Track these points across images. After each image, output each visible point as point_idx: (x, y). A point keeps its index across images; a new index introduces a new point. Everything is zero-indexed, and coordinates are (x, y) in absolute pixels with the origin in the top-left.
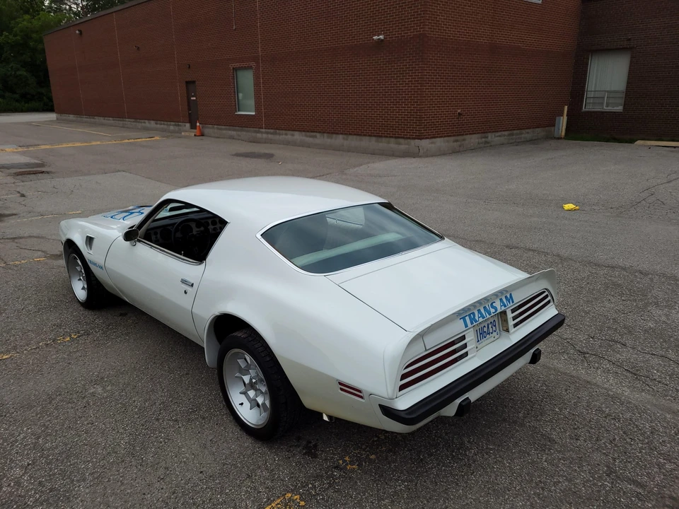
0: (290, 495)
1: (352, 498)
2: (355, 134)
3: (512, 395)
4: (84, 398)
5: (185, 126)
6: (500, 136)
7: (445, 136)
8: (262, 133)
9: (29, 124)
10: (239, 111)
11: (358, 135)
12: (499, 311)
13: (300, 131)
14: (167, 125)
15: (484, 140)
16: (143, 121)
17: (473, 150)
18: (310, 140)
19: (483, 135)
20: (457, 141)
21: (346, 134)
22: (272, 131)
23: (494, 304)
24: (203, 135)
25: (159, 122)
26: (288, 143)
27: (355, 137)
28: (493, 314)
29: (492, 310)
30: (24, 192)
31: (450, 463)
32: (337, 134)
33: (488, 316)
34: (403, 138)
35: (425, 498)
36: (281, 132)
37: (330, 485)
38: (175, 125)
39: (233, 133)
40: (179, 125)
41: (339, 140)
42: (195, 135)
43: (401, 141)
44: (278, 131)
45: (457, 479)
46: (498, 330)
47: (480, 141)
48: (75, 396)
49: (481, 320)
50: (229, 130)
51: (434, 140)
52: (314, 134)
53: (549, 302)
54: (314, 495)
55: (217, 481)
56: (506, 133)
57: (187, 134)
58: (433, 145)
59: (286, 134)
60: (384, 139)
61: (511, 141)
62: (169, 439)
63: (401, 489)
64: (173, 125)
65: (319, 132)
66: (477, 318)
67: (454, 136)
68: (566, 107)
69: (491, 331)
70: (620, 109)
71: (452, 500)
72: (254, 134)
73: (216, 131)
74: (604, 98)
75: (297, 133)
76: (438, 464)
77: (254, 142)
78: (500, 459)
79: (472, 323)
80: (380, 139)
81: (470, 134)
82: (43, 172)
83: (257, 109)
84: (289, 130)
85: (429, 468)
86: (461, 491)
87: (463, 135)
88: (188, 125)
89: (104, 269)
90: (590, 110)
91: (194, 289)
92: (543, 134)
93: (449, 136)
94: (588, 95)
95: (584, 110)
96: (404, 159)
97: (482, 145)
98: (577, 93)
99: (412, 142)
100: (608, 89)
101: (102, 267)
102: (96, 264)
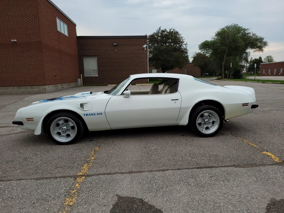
6: (66, 85)
11: (4, 86)
20: (55, 87)
34: (36, 85)
43: (35, 87)
51: (49, 86)
56: (67, 84)
58: (49, 88)
61: (69, 87)
67: (54, 84)
68: (81, 75)
70: (97, 75)
74: (91, 72)
81: (59, 84)
87: (57, 84)
89: (103, 114)
90: (87, 76)
91: (180, 100)
92: (75, 85)
93: (53, 84)
94: (85, 71)
95: (85, 76)
96: (40, 94)
97: (62, 88)
98: (81, 70)
99: (41, 87)
100: (92, 69)
101: (102, 113)
102: (94, 114)
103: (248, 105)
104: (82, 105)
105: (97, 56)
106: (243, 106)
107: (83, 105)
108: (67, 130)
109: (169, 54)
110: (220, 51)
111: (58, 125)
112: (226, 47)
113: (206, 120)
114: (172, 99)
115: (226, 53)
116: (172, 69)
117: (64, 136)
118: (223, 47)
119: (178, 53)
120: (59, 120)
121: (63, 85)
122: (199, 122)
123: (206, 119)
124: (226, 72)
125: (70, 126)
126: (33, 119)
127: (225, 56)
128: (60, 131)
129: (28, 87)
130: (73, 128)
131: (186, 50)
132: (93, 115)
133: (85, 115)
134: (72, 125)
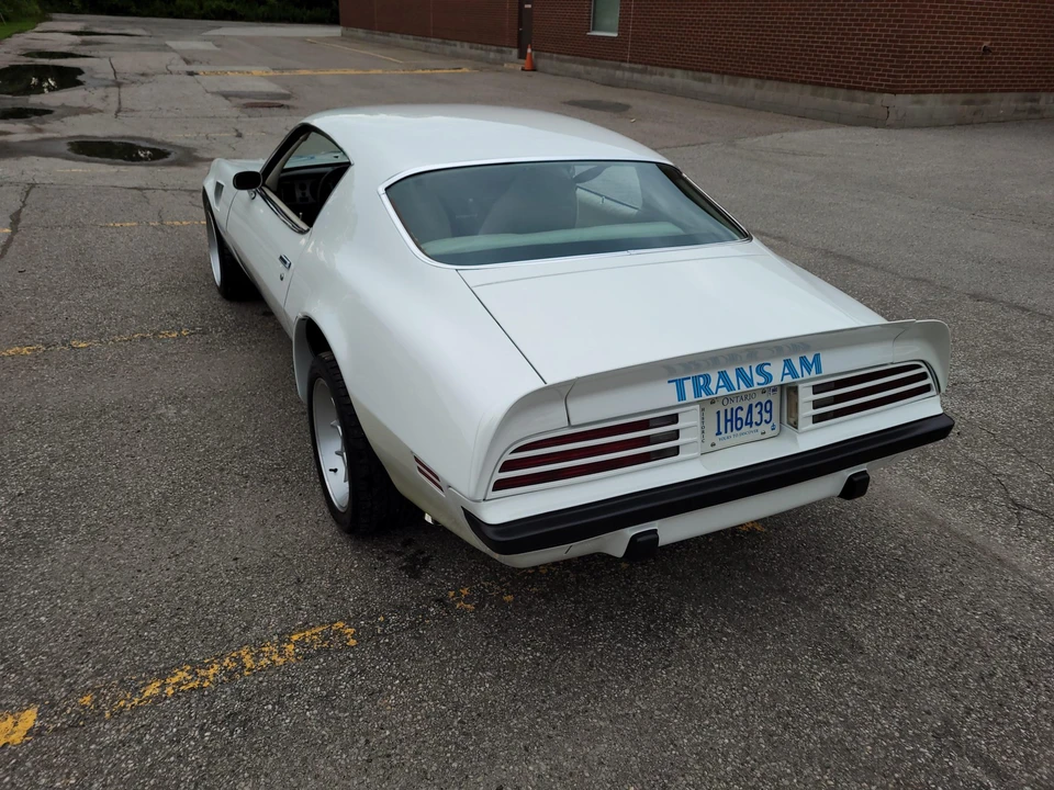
0: (341, 625)
1: (434, 653)
2: (776, 79)
3: (825, 552)
4: (145, 419)
5: (511, 52)
7: (946, 92)
8: (624, 69)
9: (303, 40)
10: (593, 30)
11: (782, 80)
12: (776, 381)
13: (685, 69)
14: (486, 50)
15: (1028, 104)
16: (452, 42)
17: (1001, 122)
18: (697, 85)
19: (1030, 95)
21: (761, 78)
22: (640, 66)
23: (766, 368)
24: (534, 70)
25: (475, 45)
26: (661, 90)
27: (775, 83)
28: (756, 387)
29: (758, 379)
30: (243, 132)
31: (637, 639)
32: (747, 76)
33: (743, 388)
34: (863, 89)
35: (557, 685)
36: (655, 69)
37: (413, 625)
38: (498, 51)
39: (580, 68)
40: (502, 52)
41: (748, 88)
42: (523, 69)
43: (858, 94)
44: (649, 68)
45: (633, 670)
46: (776, 422)
47: (1021, 106)
48: (135, 414)
49: (723, 392)
50: (575, 62)
51: (923, 97)
52: (708, 75)
53: (927, 388)
54: (378, 635)
55: (249, 578)
57: (511, 66)
59: (662, 74)
60: (827, 91)
62: (221, 501)
63: (525, 661)
64: (494, 51)
65: (717, 72)
66: (713, 386)
67: (965, 92)
69: (756, 418)
71: (603, 700)
72: (611, 71)
73: (554, 63)
75: (678, 72)
76: (613, 637)
77: (609, 85)
78: (732, 655)
79: (697, 394)
80: (820, 90)
81: (1001, 91)
82: (281, 106)
83: (622, 28)
84: (668, 67)
85: (593, 639)
86: (627, 691)
87: (986, 91)
88: (515, 52)
99: (878, 98)
103: (441, 488)
106: (419, 469)
129: (840, 91)
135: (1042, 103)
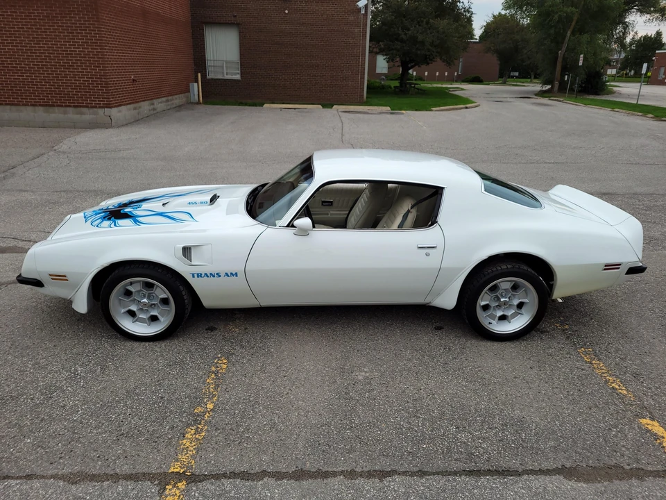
0: (579, 350)
6: (161, 103)
7: (127, 104)
11: (12, 105)
15: (152, 106)
19: (151, 102)
20: (135, 109)
34: (87, 107)
43: (85, 110)
47: (150, 108)
51: (120, 108)
56: (164, 99)
58: (119, 114)
60: (56, 108)
61: (169, 107)
67: (133, 103)
68: (199, 75)
70: (238, 77)
74: (223, 67)
80: (51, 109)
81: (143, 101)
87: (138, 102)
89: (241, 275)
90: (213, 77)
91: (440, 248)
92: (184, 100)
93: (130, 104)
94: (209, 63)
95: (208, 77)
96: (97, 131)
97: (152, 112)
98: (200, 62)
99: (101, 111)
100: (225, 59)
101: (236, 274)
102: (217, 274)
103: (619, 268)
104: (187, 251)
105: (238, 25)
106: (605, 269)
107: (190, 248)
108: (152, 306)
109: (425, 23)
110: (556, 17)
111: (128, 293)
112: (573, 9)
113: (502, 300)
114: (419, 246)
115: (573, 24)
116: (428, 64)
117: (142, 321)
118: (565, 9)
119: (445, 22)
120: (131, 284)
121: (153, 104)
122: (483, 303)
123: (503, 297)
124: (566, 79)
125: (157, 296)
126: (65, 276)
127: (569, 34)
128: (134, 308)
129: (68, 109)
130: (165, 301)
131: (469, 12)
132: (214, 276)
133: (194, 277)
134: (164, 296)
135: (155, 106)
